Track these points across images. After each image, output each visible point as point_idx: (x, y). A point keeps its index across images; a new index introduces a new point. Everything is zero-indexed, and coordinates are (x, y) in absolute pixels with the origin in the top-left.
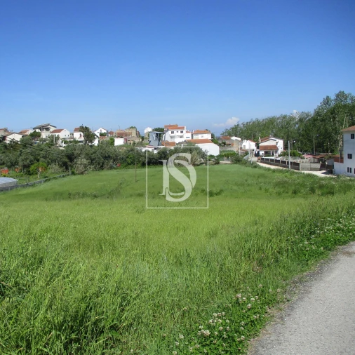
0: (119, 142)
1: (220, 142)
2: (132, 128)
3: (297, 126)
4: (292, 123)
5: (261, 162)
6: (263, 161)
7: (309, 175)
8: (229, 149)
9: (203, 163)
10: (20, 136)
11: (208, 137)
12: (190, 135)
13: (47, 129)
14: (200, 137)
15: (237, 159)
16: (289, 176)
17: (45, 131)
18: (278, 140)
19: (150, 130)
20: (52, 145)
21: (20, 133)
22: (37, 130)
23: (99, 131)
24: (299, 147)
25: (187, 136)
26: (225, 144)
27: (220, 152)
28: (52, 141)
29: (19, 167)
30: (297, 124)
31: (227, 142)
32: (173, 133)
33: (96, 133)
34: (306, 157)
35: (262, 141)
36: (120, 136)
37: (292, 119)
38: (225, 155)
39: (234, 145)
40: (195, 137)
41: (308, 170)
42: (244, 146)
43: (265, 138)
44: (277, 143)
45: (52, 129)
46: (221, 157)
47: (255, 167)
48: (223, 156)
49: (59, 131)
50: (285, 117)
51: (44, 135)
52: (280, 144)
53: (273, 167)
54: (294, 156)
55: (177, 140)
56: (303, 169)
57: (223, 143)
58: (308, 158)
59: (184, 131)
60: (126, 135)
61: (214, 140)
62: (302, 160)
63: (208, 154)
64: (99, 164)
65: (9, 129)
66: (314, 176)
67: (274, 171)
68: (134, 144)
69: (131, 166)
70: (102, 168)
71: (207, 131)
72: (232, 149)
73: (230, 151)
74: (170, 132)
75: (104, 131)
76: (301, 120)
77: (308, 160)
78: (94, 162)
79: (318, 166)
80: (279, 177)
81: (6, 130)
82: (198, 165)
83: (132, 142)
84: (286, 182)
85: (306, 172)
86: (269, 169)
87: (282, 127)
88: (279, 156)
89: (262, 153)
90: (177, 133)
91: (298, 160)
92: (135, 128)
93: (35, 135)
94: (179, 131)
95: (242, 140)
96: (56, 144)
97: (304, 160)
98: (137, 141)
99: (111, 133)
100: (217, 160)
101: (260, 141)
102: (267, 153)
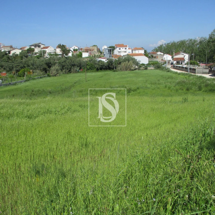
0: (85, 55)
1: (150, 55)
2: (94, 46)
3: (198, 46)
4: (195, 44)
5: (173, 68)
6: (174, 67)
7: (200, 77)
8: (155, 60)
9: (136, 69)
10: (20, 51)
11: (142, 52)
12: (130, 51)
13: (39, 46)
14: (137, 52)
15: (158, 66)
16: (187, 78)
17: (37, 47)
18: (185, 54)
19: (106, 47)
20: (41, 57)
21: (21, 49)
22: (33, 47)
23: (73, 48)
24: (198, 59)
25: (129, 51)
26: (152, 57)
27: (149, 61)
28: (41, 54)
29: (14, 71)
30: (198, 44)
31: (154, 55)
32: (120, 49)
33: (71, 49)
34: (201, 65)
35: (176, 55)
36: (87, 51)
37: (195, 41)
38: (152, 64)
39: (158, 58)
40: (134, 52)
41: (201, 73)
42: (165, 58)
43: (177, 53)
44: (184, 56)
45: (42, 46)
46: (149, 65)
47: (169, 71)
48: (150, 64)
49: (47, 48)
50: (191, 40)
51: (37, 50)
52: (187, 57)
53: (179, 71)
54: (194, 64)
55: (122, 54)
56: (198, 73)
57: (151, 56)
58: (202, 65)
59: (127, 48)
60: (90, 51)
61: (146, 54)
62: (198, 67)
63: (141, 63)
64: (68, 69)
65: (13, 46)
66: (204, 77)
67: (179, 74)
68: (95, 56)
69: (89, 71)
70: (70, 71)
71: (142, 48)
72: (157, 60)
73: (156, 61)
74: (118, 49)
75: (76, 48)
76: (201, 42)
77: (202, 67)
78: (64, 68)
79: (207, 71)
80: (180, 78)
81: (11, 47)
82: (133, 70)
83: (93, 55)
84: (184, 82)
85: (199, 75)
86: (176, 73)
87: (189, 47)
88: (185, 64)
89: (175, 62)
90: (123, 49)
91: (196, 67)
92: (96, 46)
93: (30, 50)
94: (124, 48)
95: (164, 54)
96: (44, 56)
97: (200, 67)
98: (97, 54)
99: (81, 49)
100: (146, 67)
101: (174, 55)
102: (178, 63)
